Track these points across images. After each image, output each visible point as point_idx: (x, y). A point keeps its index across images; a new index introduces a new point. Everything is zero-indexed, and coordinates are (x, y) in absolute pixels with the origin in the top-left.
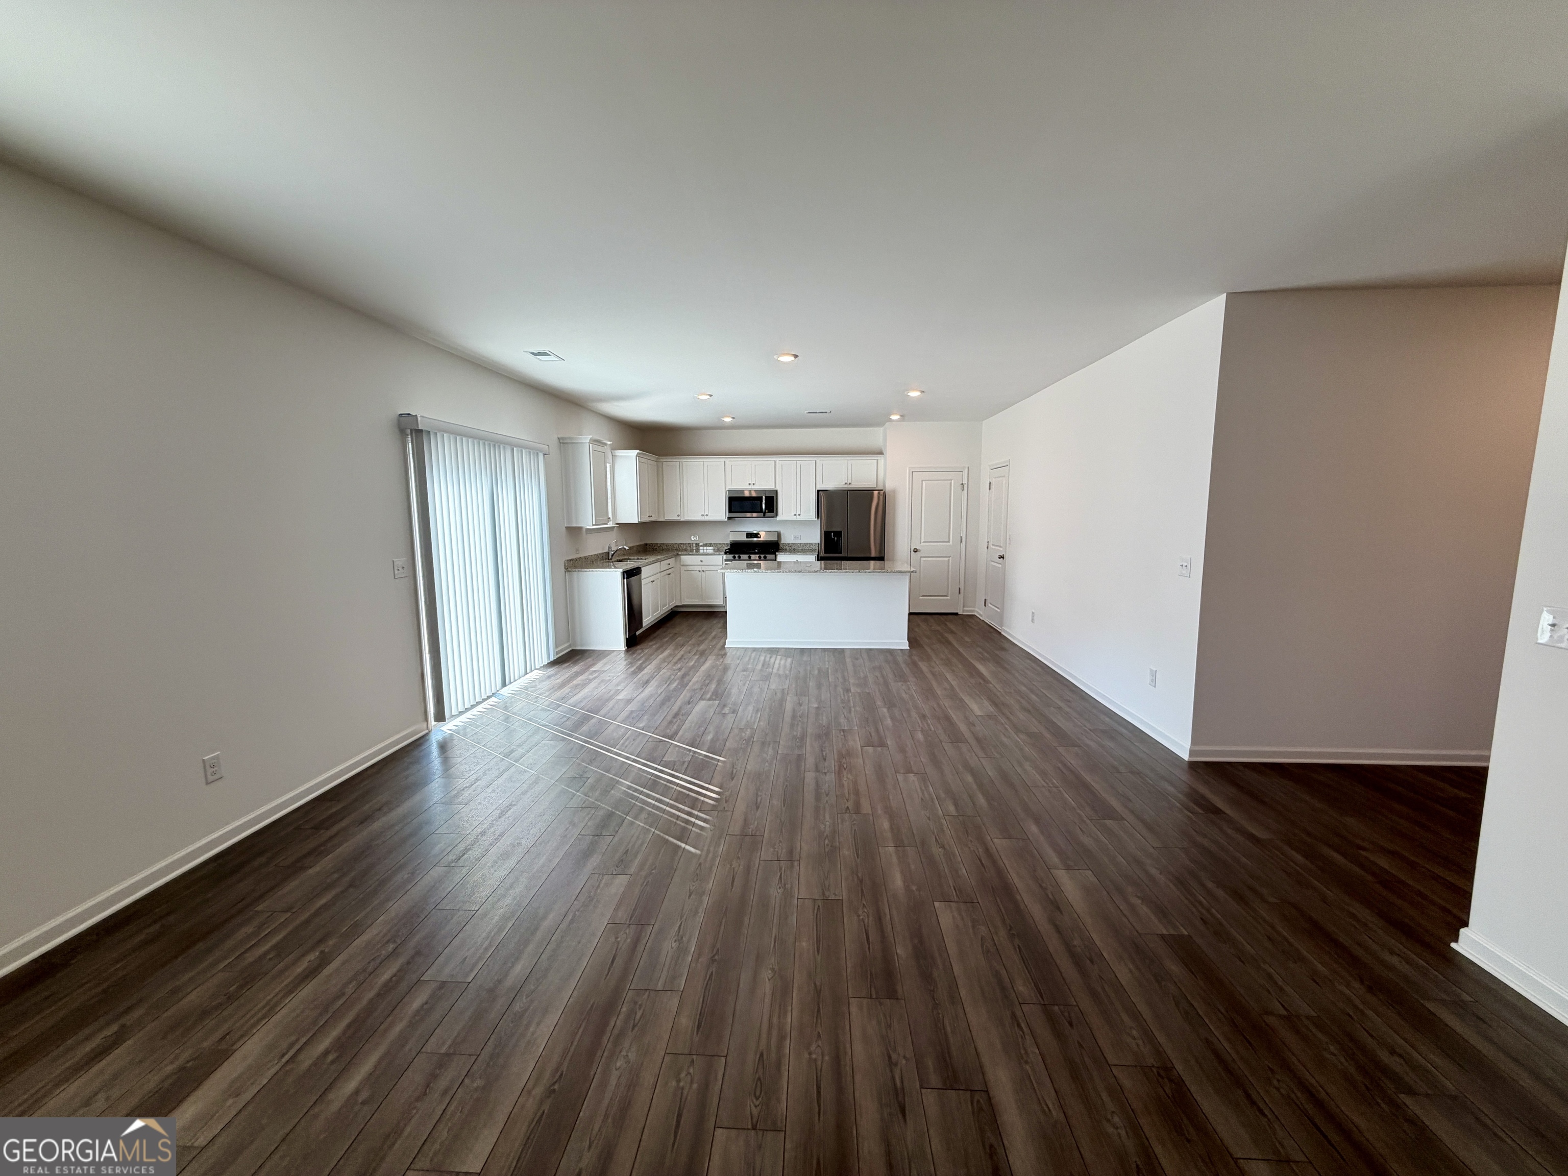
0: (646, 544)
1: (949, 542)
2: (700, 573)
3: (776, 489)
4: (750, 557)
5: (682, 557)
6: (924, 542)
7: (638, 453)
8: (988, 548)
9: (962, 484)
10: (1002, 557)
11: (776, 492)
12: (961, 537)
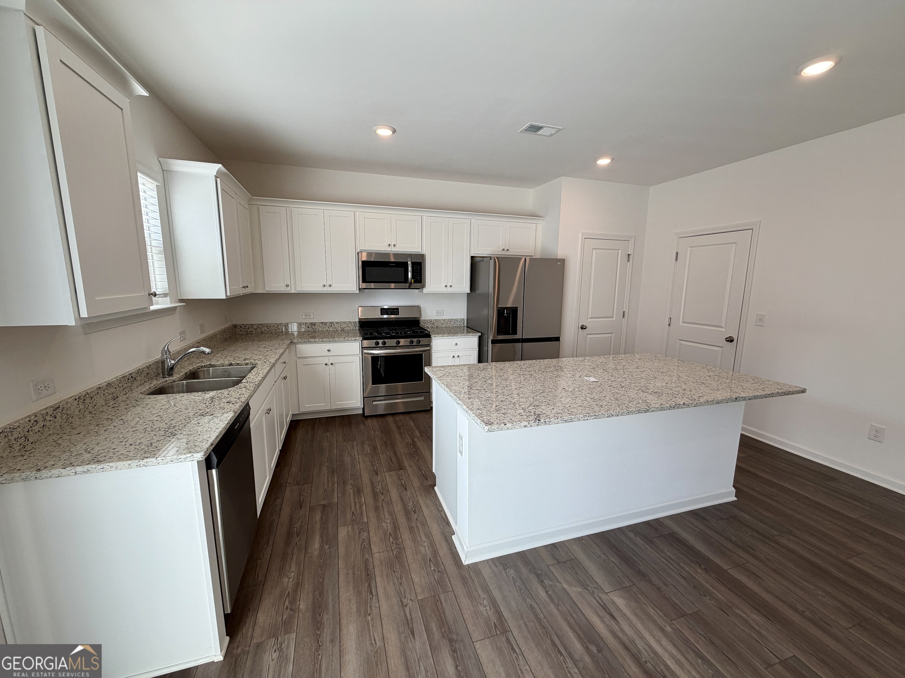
0: (235, 326)
1: (612, 317)
2: (327, 367)
3: (422, 253)
4: (398, 342)
5: (299, 346)
6: (591, 318)
7: (219, 172)
8: (669, 325)
9: (629, 255)
10: (730, 340)
11: (423, 256)
12: (624, 312)
